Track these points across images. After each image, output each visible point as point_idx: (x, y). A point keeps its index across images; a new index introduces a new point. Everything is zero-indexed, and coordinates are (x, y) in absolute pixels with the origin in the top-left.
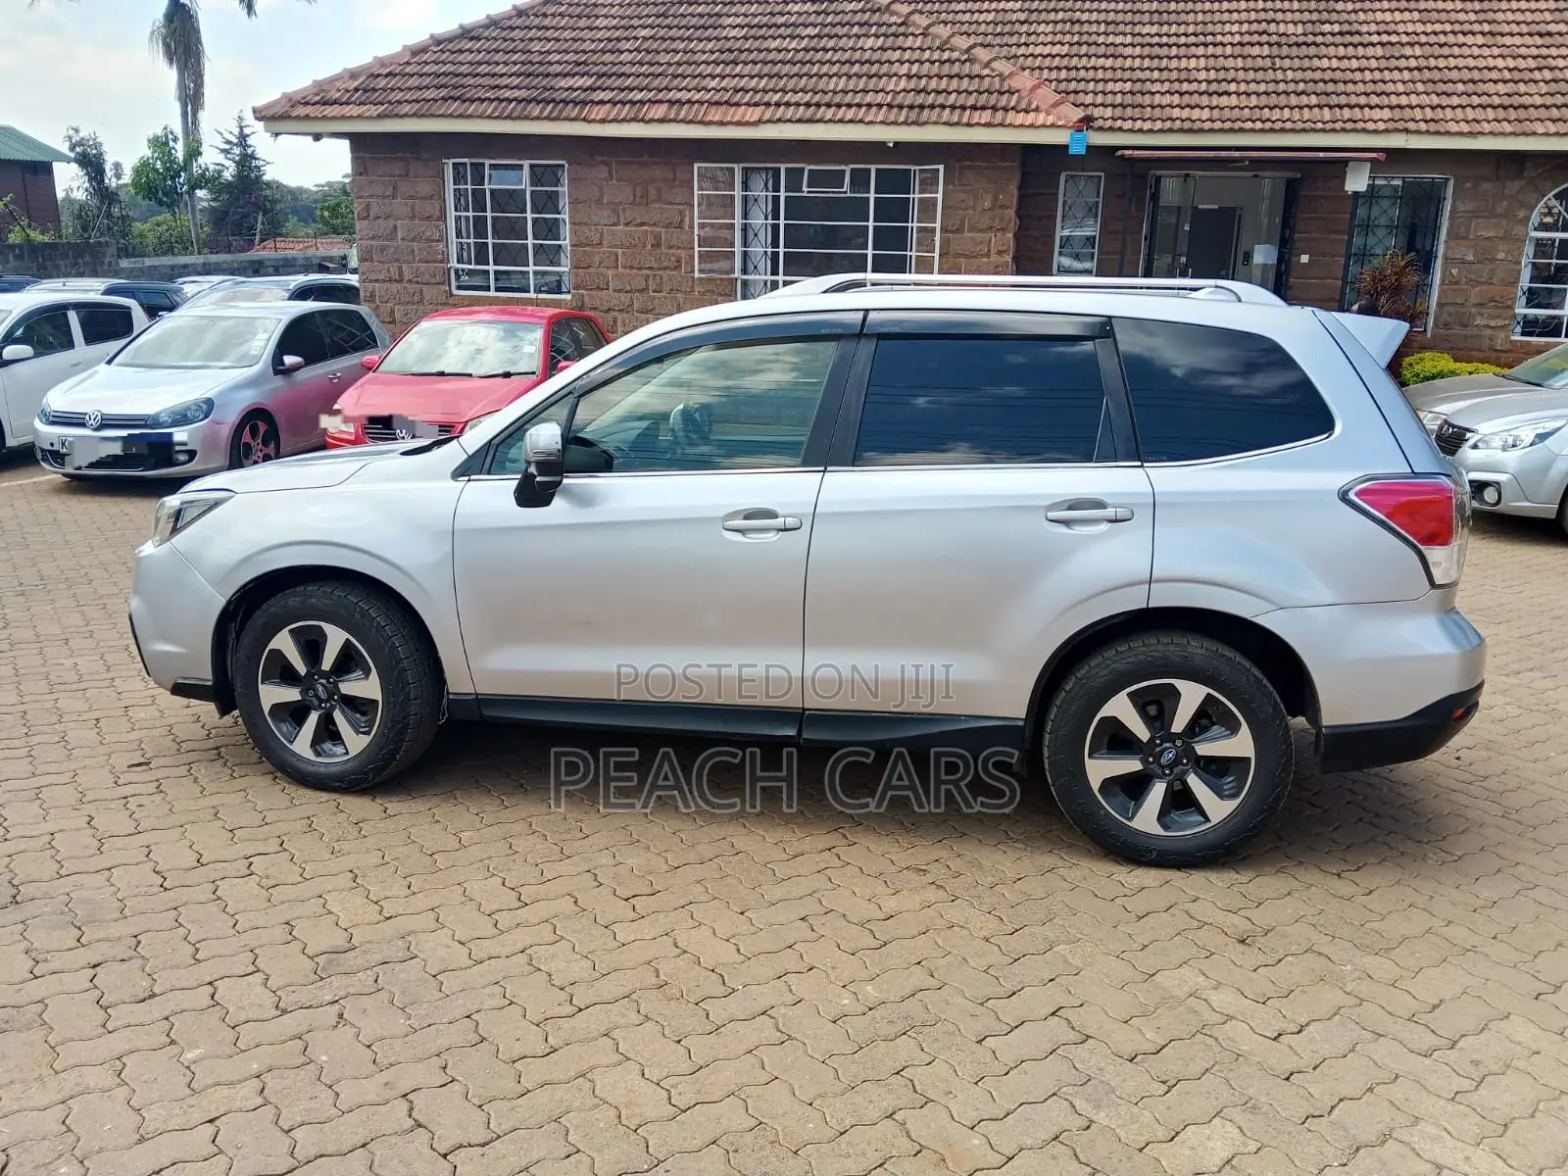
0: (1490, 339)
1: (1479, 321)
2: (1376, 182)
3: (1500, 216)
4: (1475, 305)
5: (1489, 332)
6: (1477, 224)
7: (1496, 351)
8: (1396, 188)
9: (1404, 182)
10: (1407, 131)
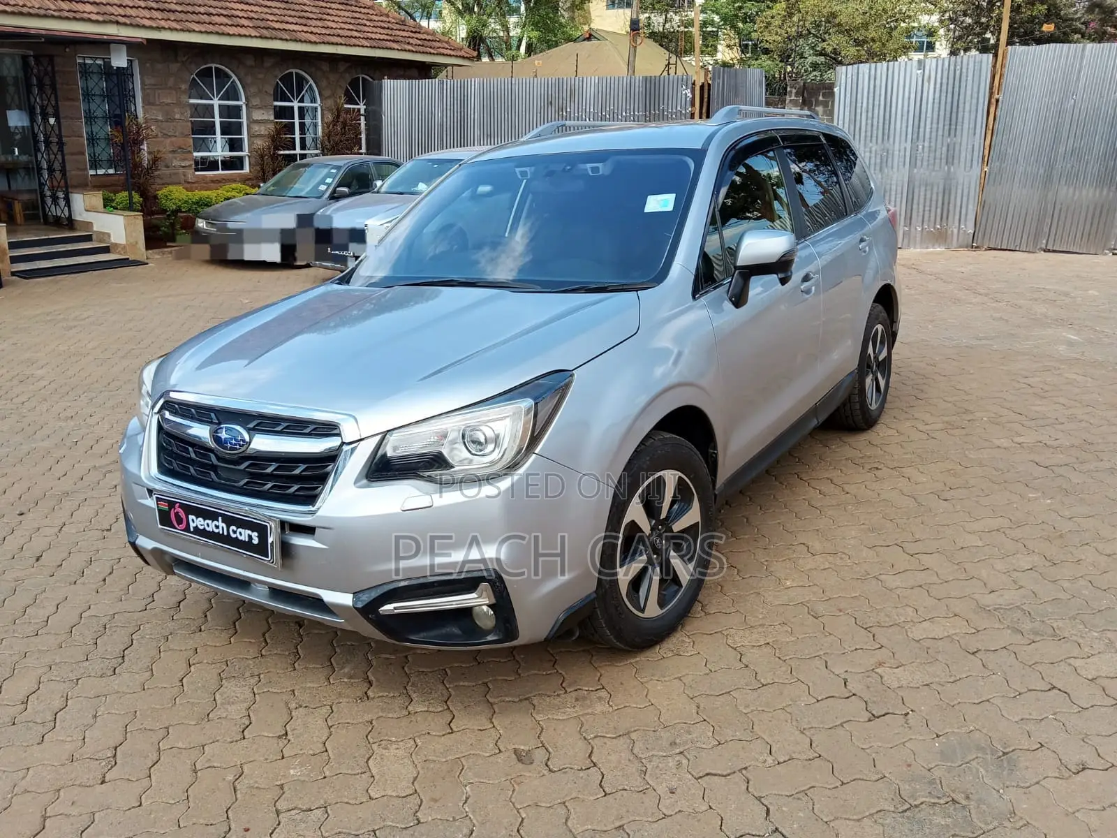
0: (185, 176)
1: (176, 163)
2: (87, 61)
3: (170, 88)
4: (170, 152)
5: (181, 170)
6: (159, 95)
7: (189, 183)
8: (99, 66)
9: (104, 62)
10: (117, 23)
